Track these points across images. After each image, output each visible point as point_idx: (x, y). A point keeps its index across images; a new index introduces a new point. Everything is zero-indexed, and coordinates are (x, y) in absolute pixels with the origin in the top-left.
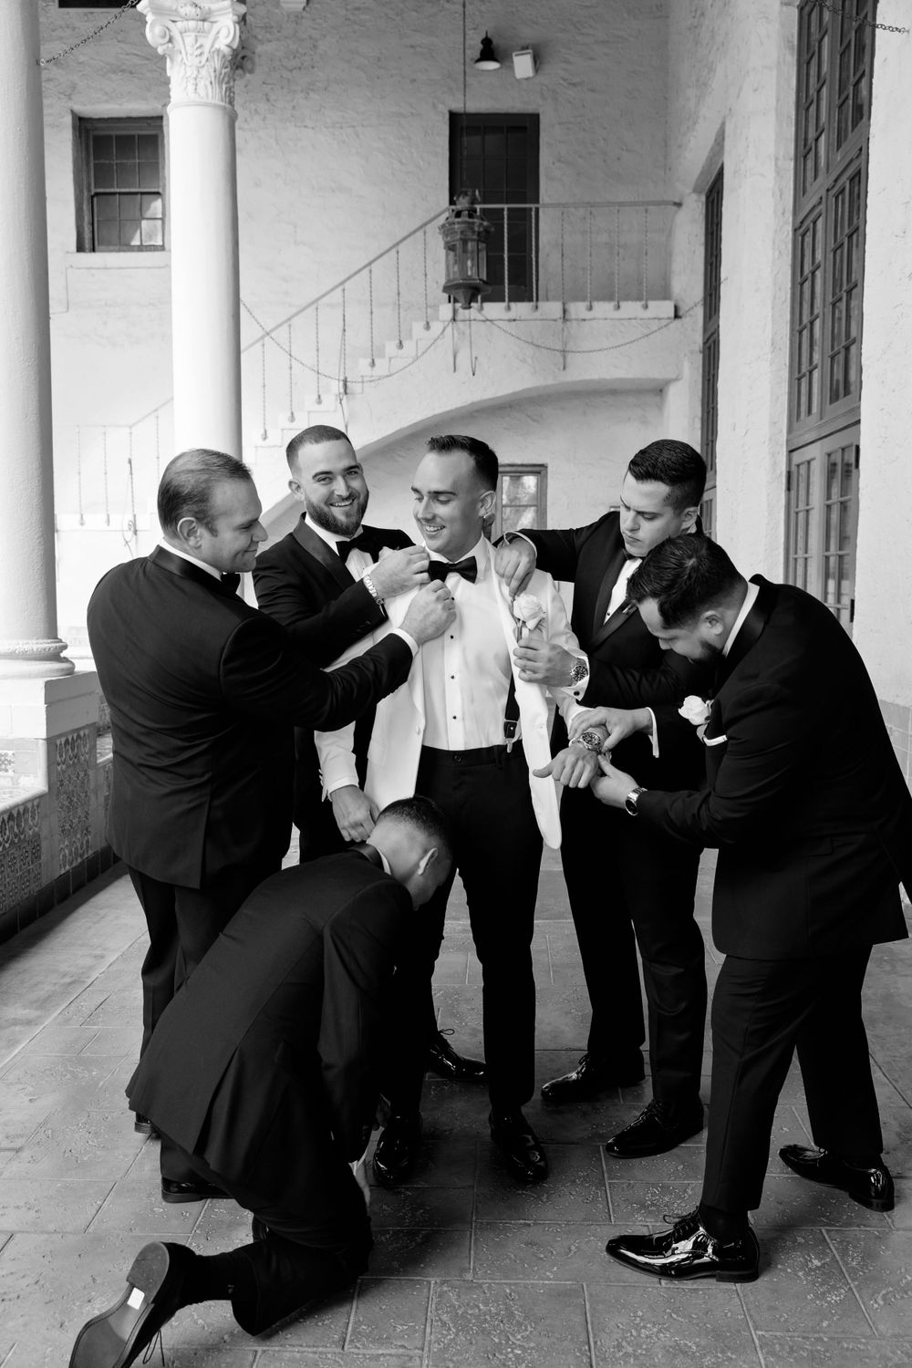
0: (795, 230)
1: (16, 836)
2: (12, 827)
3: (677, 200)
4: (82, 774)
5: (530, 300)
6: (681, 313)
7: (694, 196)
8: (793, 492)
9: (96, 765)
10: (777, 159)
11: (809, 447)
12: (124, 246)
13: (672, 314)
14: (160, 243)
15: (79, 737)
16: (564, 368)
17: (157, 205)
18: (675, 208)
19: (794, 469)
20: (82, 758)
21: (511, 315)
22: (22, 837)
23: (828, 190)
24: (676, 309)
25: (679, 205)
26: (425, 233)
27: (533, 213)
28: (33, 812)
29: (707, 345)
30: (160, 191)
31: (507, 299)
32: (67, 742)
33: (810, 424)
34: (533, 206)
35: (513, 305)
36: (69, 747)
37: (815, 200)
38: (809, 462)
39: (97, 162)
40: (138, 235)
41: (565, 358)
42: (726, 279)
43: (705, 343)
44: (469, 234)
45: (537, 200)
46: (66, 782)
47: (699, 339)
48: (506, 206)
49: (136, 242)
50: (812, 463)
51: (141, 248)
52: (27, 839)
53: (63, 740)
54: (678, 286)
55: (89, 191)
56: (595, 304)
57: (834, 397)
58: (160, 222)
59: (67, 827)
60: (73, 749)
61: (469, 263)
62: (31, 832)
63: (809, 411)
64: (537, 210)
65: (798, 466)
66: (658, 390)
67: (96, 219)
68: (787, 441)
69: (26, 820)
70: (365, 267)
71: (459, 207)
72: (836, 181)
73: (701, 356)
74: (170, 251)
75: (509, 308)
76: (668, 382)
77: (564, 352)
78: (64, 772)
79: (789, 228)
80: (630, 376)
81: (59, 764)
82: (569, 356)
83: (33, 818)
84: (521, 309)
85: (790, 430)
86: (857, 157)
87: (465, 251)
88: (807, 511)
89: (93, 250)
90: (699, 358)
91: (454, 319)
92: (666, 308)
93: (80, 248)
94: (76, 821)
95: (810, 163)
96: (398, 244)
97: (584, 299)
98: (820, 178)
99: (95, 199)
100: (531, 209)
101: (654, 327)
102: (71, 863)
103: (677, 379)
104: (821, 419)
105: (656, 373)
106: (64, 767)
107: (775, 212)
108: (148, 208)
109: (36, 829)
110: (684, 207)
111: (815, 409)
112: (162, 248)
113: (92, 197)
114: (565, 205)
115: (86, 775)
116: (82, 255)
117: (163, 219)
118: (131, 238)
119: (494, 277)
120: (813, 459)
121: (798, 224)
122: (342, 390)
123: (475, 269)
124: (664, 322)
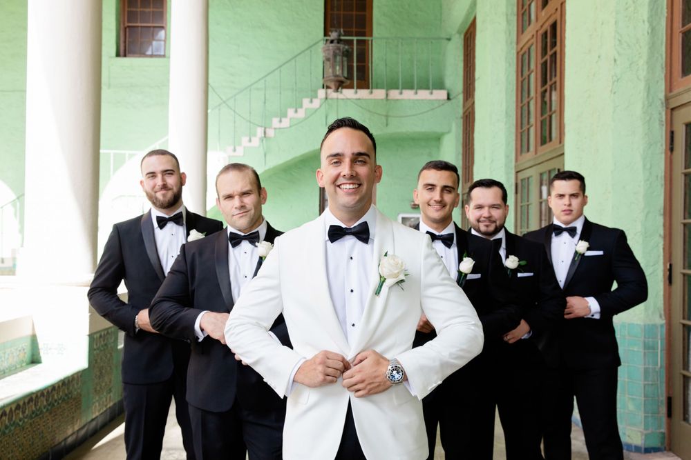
0: (518, 53)
1: (66, 395)
2: (64, 390)
3: (448, 37)
4: (109, 355)
5: (368, 88)
6: (451, 97)
7: (457, 36)
8: (519, 195)
9: (117, 349)
10: (507, 15)
11: (528, 170)
12: (142, 54)
13: (446, 97)
14: (162, 53)
15: (108, 333)
16: (387, 125)
17: (162, 33)
18: (447, 41)
19: (519, 182)
20: (109, 346)
21: (357, 96)
22: (70, 396)
23: (537, 31)
24: (448, 95)
25: (449, 39)
26: (311, 51)
27: (370, 42)
28: (78, 380)
29: (466, 114)
30: (164, 25)
31: (355, 87)
32: (101, 336)
33: (528, 157)
34: (370, 38)
35: (359, 90)
36: (102, 339)
37: (529, 36)
38: (528, 178)
39: (130, 9)
40: (150, 49)
41: (387, 120)
42: (479, 78)
43: (464, 113)
44: (338, 51)
45: (371, 35)
46: (99, 361)
47: (460, 111)
48: (355, 38)
49: (149, 53)
50: (530, 179)
51: (152, 56)
52: (73, 397)
53: (98, 335)
54: (448, 82)
55: (124, 24)
56: (404, 91)
57: (543, 142)
58: (162, 43)
59: (98, 388)
60: (104, 341)
61: (338, 68)
62: (75, 393)
63: (528, 150)
64: (372, 41)
65: (522, 180)
66: (437, 139)
67: (127, 39)
68: (515, 166)
69: (73, 385)
70: (277, 69)
71: (332, 38)
72: (542, 26)
73: (462, 120)
74: (169, 57)
75: (356, 92)
76: (443, 134)
77: (387, 116)
78: (98, 355)
79: (514, 52)
80: (423, 130)
81: (95, 350)
82: (390, 119)
83: (77, 384)
84: (363, 93)
85: (516, 160)
86: (555, 13)
87: (335, 61)
88: (528, 205)
89: (125, 56)
90: (461, 122)
91: (326, 98)
92: (442, 94)
93: (118, 55)
94: (104, 384)
95: (526, 18)
96: (295, 57)
97: (397, 88)
98: (532, 25)
99: (127, 30)
100: (368, 40)
101: (436, 105)
102: (99, 411)
103: (449, 132)
104: (536, 153)
105: (438, 129)
106: (98, 351)
107: (507, 42)
108: (157, 34)
109: (79, 391)
110: (452, 41)
111: (532, 148)
112: (164, 56)
113: (125, 28)
114: (387, 38)
115: (111, 356)
116: (119, 59)
117: (165, 41)
118: (147, 50)
119: (350, 77)
120: (531, 176)
121: (519, 49)
122: (263, 135)
123: (341, 71)
124: (441, 103)
